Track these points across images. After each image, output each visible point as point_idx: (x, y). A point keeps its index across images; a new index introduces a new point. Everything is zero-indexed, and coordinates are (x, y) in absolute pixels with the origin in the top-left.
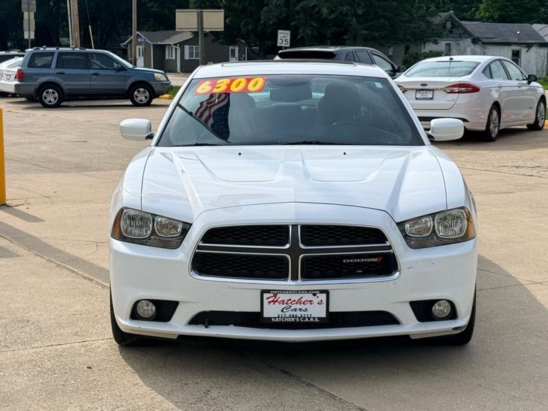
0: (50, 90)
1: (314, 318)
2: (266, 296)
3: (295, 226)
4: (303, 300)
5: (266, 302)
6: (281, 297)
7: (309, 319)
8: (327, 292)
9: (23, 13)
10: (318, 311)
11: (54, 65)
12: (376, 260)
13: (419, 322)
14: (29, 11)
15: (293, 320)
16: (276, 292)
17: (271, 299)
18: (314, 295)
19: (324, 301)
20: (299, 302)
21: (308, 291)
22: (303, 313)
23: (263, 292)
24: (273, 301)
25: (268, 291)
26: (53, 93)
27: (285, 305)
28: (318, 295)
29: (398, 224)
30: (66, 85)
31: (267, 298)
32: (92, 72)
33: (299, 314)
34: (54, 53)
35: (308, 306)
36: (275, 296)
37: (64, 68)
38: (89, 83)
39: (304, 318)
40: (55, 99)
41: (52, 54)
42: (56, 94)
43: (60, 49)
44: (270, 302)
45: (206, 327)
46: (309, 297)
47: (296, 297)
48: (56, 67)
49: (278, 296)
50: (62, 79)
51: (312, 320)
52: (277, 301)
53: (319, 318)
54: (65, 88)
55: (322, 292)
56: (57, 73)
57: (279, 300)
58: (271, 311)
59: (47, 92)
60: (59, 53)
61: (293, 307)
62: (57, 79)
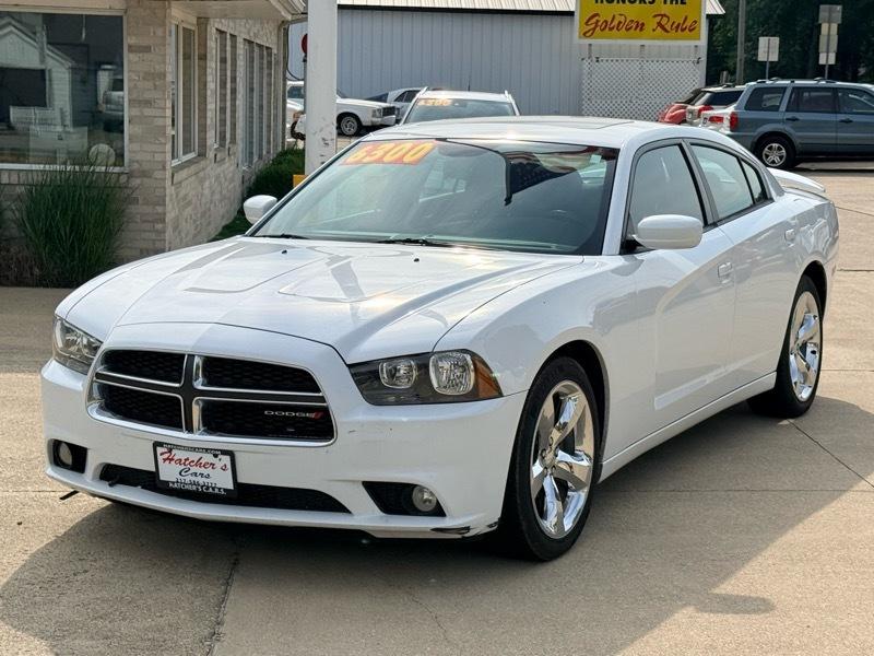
0: (775, 145)
1: (220, 489)
2: (160, 450)
3: (192, 357)
4: (203, 461)
5: (160, 458)
6: (178, 454)
7: (213, 489)
8: (231, 454)
9: (820, 25)
10: (224, 481)
11: (783, 108)
12: (313, 415)
13: (382, 514)
14: (830, 22)
15: (194, 488)
16: (171, 448)
17: (166, 456)
18: (216, 456)
19: (229, 466)
20: (198, 463)
21: (207, 450)
22: (204, 479)
23: (157, 444)
24: (168, 459)
25: (161, 444)
26: (779, 149)
27: (183, 467)
28: (220, 457)
29: (350, 366)
30: (800, 137)
31: (162, 454)
32: (842, 117)
33: (201, 480)
34: (785, 88)
35: (209, 471)
36: (170, 451)
37: (798, 111)
38: (834, 134)
39: (208, 488)
40: (781, 158)
41: (783, 89)
42: (784, 151)
43: (797, 82)
44: (165, 460)
45: (110, 485)
46: (208, 458)
47: (194, 456)
48: (787, 111)
49: (174, 452)
50: (792, 127)
51: (217, 491)
52: (172, 459)
53: (225, 490)
54: (797, 142)
55: (225, 452)
56: (788, 119)
57: (176, 458)
58: (169, 473)
59: (770, 148)
60: (794, 88)
61: (194, 469)
62: (787, 128)
